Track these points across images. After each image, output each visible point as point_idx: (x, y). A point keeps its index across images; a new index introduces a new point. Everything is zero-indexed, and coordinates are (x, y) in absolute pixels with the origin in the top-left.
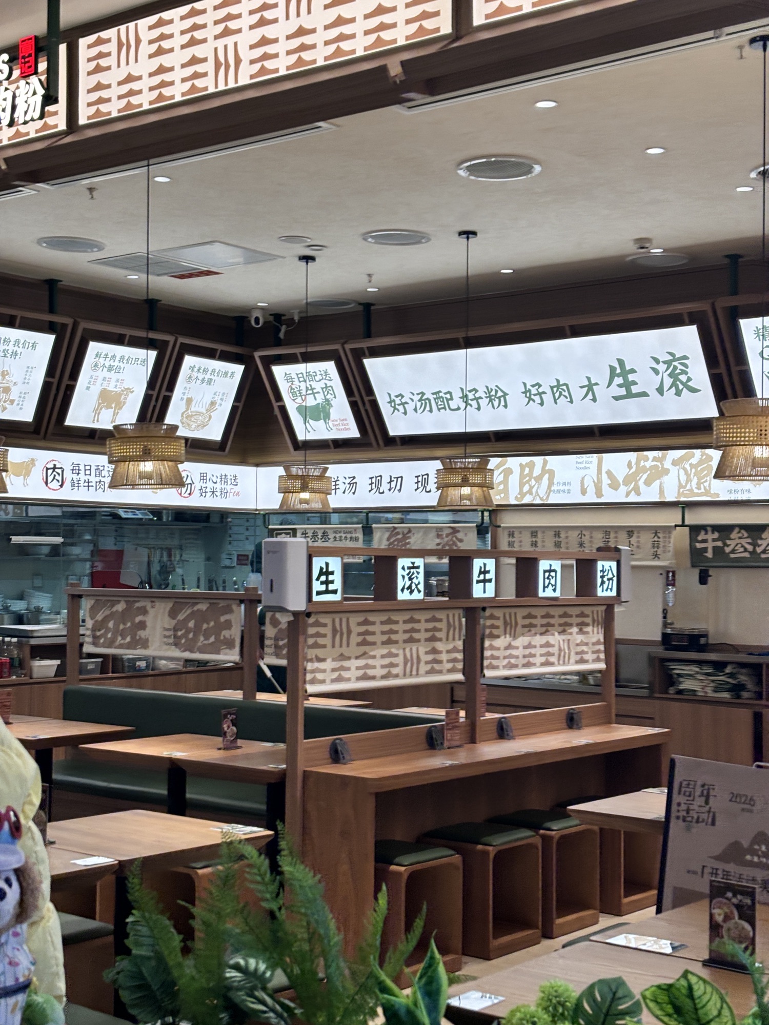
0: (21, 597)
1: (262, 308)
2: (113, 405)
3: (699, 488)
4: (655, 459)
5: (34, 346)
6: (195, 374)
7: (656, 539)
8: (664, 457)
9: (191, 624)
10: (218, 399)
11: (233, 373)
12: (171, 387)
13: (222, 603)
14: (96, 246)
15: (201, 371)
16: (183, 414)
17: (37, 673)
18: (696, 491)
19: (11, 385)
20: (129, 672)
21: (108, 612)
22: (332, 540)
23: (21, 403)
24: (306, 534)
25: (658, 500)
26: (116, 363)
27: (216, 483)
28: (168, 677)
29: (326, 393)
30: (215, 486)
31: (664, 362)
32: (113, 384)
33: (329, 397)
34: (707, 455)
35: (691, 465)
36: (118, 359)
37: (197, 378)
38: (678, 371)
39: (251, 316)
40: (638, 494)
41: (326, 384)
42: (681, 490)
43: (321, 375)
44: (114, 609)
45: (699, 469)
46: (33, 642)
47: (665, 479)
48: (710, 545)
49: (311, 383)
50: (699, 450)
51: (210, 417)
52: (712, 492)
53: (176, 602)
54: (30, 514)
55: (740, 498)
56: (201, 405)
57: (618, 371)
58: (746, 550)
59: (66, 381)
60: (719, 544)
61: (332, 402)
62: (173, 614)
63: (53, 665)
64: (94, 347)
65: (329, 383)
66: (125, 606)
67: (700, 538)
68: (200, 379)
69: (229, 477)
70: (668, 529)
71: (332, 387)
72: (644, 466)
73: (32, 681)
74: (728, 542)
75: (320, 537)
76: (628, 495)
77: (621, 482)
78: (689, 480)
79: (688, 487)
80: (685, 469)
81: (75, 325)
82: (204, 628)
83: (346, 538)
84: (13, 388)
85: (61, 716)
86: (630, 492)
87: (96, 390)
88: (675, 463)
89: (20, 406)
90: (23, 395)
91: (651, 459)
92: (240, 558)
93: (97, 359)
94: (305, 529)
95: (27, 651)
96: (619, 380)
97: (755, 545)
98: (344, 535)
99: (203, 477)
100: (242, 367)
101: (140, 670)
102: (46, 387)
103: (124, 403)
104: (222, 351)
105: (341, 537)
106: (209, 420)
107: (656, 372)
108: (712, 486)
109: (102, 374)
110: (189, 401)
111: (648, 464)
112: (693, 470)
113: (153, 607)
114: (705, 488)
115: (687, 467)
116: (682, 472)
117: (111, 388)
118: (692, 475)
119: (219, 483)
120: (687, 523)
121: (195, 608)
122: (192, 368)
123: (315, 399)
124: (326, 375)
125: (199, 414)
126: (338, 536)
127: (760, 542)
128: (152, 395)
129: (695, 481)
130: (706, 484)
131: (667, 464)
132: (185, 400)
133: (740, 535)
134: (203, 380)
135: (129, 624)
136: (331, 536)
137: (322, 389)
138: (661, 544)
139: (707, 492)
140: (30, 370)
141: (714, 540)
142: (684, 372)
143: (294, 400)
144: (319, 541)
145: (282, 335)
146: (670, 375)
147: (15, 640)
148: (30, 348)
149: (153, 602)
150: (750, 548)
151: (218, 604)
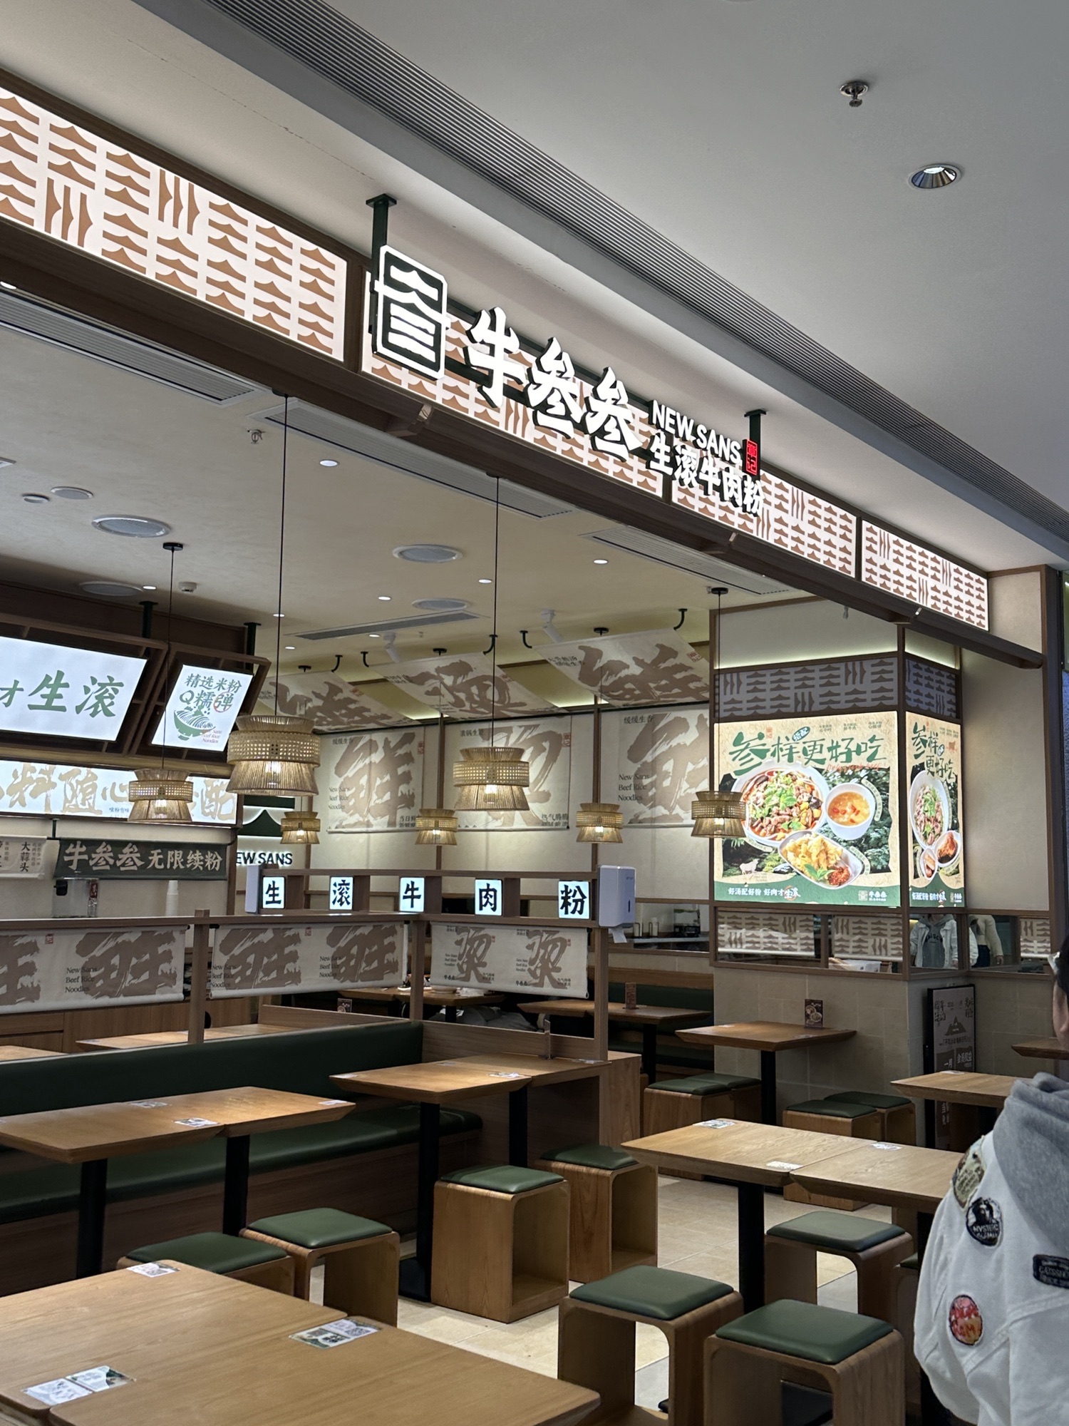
3: (84, 804)
4: (42, 771)
7: (25, 851)
8: (52, 772)
9: (116, 961)
18: (81, 806)
25: (43, 812)
31: (99, 684)
34: (92, 773)
35: (77, 781)
38: (107, 695)
40: (23, 805)
42: (67, 805)
45: (85, 786)
47: (51, 792)
48: (76, 858)
50: (86, 769)
52: (96, 809)
55: (120, 817)
57: (52, 682)
58: (107, 863)
60: (86, 857)
67: (67, 852)
70: (38, 842)
72: (31, 777)
74: (93, 856)
76: (12, 805)
77: (5, 790)
78: (74, 796)
79: (74, 802)
80: (71, 785)
82: (132, 964)
86: (15, 802)
88: (61, 777)
91: (38, 770)
96: (46, 691)
97: (116, 858)
107: (87, 690)
108: (96, 803)
111: (35, 776)
112: (79, 787)
114: (89, 804)
115: (74, 782)
116: (68, 787)
118: (78, 791)
120: (57, 836)
127: (120, 856)
129: (80, 796)
130: (91, 801)
131: (54, 778)
133: (132, 850)
138: (31, 857)
139: (91, 809)
141: (80, 853)
142: (111, 697)
146: (96, 697)
150: (111, 861)
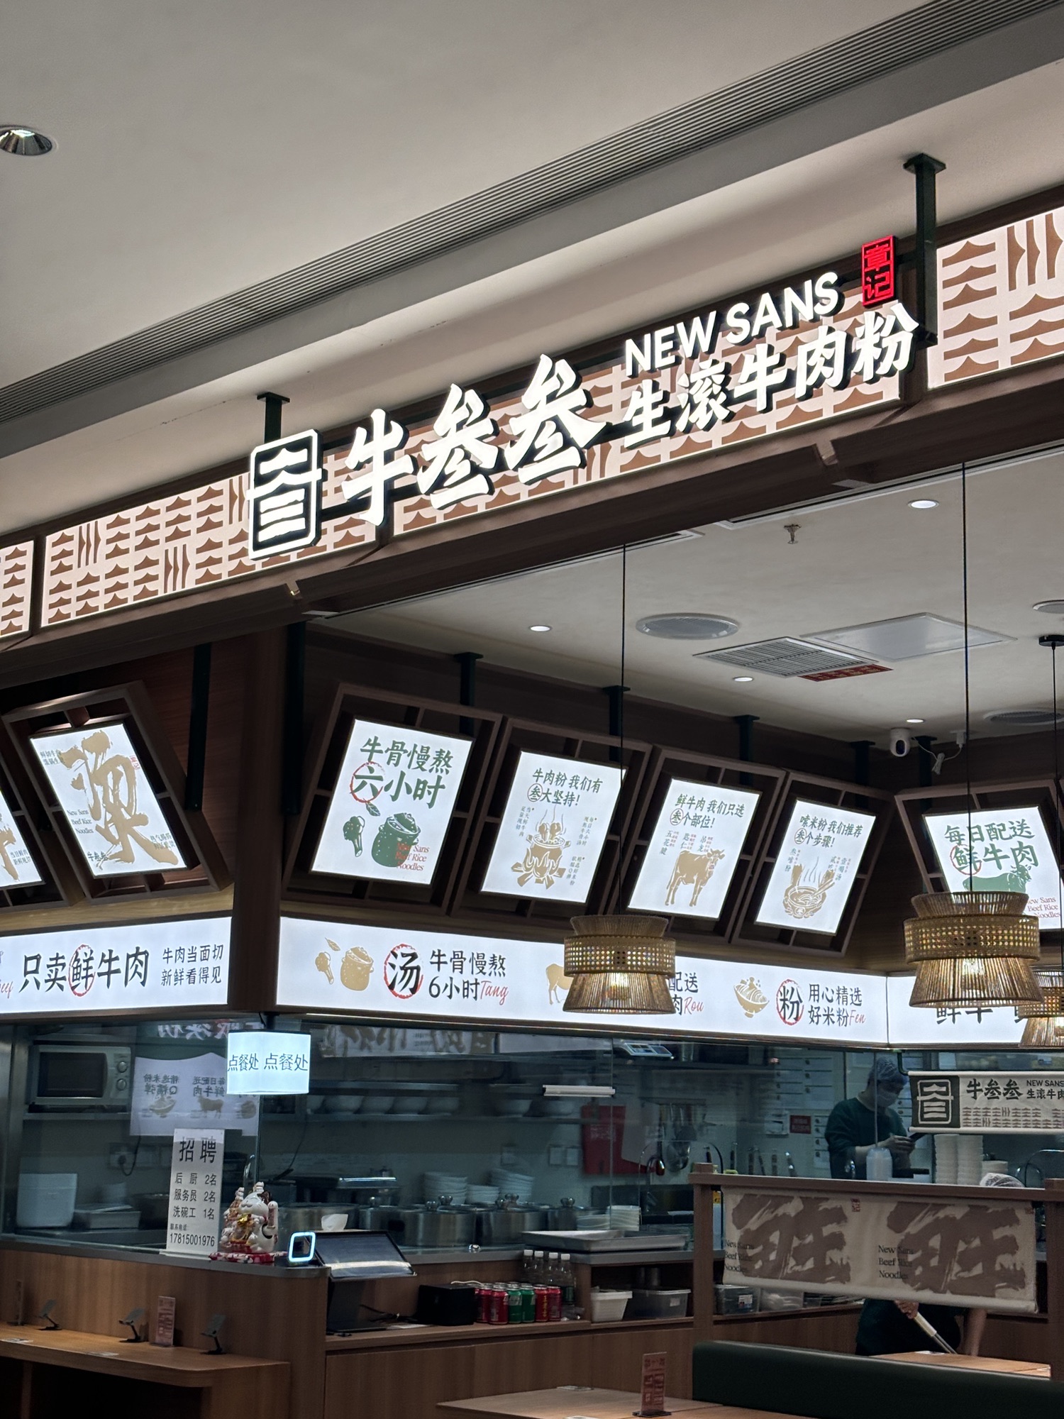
0: (488, 1180)
1: (909, 728)
2: (695, 878)
5: (597, 785)
6: (808, 829)
9: (935, 1242)
10: (836, 868)
11: (859, 828)
12: (774, 851)
13: (994, 1208)
14: (725, 627)
15: (817, 825)
16: (787, 891)
17: (599, 1313)
19: (562, 845)
20: (728, 1312)
21: (768, 1216)
22: (1025, 1095)
23: (572, 874)
24: (975, 1085)
26: (704, 813)
27: (831, 1001)
28: (782, 1321)
29: (1019, 858)
30: (831, 1006)
32: (697, 844)
33: (1025, 863)
36: (707, 805)
37: (810, 836)
39: (890, 741)
41: (1020, 843)
43: (1014, 828)
44: (780, 1211)
46: (596, 1260)
49: (995, 842)
51: (824, 896)
53: (899, 1202)
54: (502, 1050)
56: (812, 879)
59: (635, 841)
61: (1030, 873)
62: (896, 1223)
63: (619, 1301)
64: (677, 787)
65: (1026, 842)
66: (801, 1207)
68: (814, 837)
69: (849, 992)
71: (1031, 848)
73: (594, 1326)
75: (1002, 1090)
81: (654, 754)
82: (960, 1250)
83: (1051, 1093)
84: (564, 851)
85: (690, 1395)
87: (674, 853)
89: (571, 879)
90: (576, 862)
92: (796, 1121)
93: (679, 806)
94: (975, 1078)
95: (586, 1275)
98: (1047, 1089)
99: (814, 991)
100: (871, 820)
101: (744, 1309)
102: (609, 847)
103: (710, 874)
104: (847, 794)
105: (1042, 1091)
106: (822, 902)
109: (685, 828)
110: (797, 871)
113: (855, 1210)
117: (694, 851)
119: (835, 1001)
121: (941, 1214)
122: (804, 820)
123: (1000, 867)
124: (1022, 830)
125: (809, 891)
126: (1035, 1089)
128: (748, 862)
132: (791, 870)
134: (818, 838)
135: (810, 1239)
136: (1023, 1090)
137: (1013, 850)
140: (589, 822)
143: (960, 870)
144: (1001, 1097)
145: (936, 769)
147: (566, 1256)
148: (591, 790)
149: (856, 1201)
151: (987, 1208)
